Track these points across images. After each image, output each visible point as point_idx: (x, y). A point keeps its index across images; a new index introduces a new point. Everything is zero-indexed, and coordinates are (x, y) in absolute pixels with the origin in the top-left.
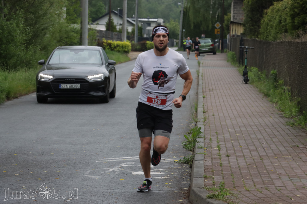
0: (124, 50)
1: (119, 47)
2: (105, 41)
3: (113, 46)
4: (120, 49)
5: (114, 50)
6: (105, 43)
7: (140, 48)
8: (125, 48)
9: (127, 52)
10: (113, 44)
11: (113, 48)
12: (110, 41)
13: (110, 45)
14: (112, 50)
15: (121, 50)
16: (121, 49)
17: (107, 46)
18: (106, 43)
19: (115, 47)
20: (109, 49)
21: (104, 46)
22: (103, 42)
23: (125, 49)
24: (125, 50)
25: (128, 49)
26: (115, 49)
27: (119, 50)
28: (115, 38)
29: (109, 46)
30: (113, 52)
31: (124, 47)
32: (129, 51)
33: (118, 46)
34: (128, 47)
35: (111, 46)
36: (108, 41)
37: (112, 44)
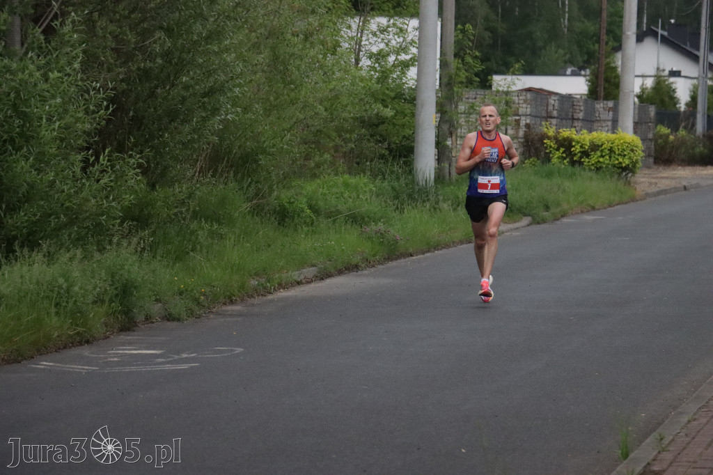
0: (617, 162)
1: (599, 153)
2: (551, 132)
3: (577, 149)
4: (601, 160)
5: (581, 163)
6: (549, 138)
7: (706, 151)
8: (619, 155)
9: (626, 171)
10: (578, 142)
11: (579, 155)
12: (566, 133)
13: (566, 144)
14: (573, 163)
15: (607, 162)
16: (607, 157)
17: (558, 149)
18: (556, 138)
19: (585, 154)
20: (565, 158)
21: (547, 151)
22: (544, 136)
23: (621, 160)
24: (621, 163)
25: (630, 158)
26: (585, 160)
27: (599, 161)
28: (605, 121)
29: (562, 150)
30: (577, 169)
31: (617, 153)
32: (634, 166)
33: (595, 147)
34: (632, 150)
35: (573, 149)
36: (561, 130)
37: (574, 144)
